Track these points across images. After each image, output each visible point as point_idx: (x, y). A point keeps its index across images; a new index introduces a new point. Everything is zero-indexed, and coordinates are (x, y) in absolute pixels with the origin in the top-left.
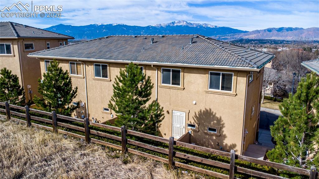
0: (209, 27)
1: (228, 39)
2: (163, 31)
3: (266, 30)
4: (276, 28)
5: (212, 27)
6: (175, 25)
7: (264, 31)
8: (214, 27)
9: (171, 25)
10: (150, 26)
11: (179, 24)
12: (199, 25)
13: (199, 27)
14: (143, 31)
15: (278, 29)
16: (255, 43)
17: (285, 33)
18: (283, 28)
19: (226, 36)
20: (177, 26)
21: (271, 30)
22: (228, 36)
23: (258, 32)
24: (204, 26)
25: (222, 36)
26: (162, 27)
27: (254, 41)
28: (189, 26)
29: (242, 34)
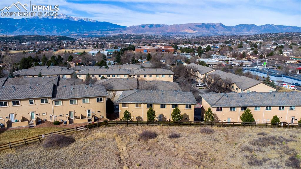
0: (91, 22)
1: (109, 33)
2: (42, 24)
3: (141, 26)
4: (148, 24)
5: (93, 22)
6: (55, 18)
7: (139, 27)
8: (95, 22)
9: (51, 18)
10: (25, 19)
11: (58, 18)
12: (81, 19)
13: (80, 21)
14: (18, 24)
15: (149, 25)
16: (133, 38)
17: (155, 29)
18: (153, 24)
19: (108, 30)
20: (57, 19)
21: (144, 26)
22: (109, 30)
23: (134, 27)
24: (85, 20)
25: (104, 31)
26: (39, 20)
27: (132, 36)
28: (70, 20)
29: (121, 29)
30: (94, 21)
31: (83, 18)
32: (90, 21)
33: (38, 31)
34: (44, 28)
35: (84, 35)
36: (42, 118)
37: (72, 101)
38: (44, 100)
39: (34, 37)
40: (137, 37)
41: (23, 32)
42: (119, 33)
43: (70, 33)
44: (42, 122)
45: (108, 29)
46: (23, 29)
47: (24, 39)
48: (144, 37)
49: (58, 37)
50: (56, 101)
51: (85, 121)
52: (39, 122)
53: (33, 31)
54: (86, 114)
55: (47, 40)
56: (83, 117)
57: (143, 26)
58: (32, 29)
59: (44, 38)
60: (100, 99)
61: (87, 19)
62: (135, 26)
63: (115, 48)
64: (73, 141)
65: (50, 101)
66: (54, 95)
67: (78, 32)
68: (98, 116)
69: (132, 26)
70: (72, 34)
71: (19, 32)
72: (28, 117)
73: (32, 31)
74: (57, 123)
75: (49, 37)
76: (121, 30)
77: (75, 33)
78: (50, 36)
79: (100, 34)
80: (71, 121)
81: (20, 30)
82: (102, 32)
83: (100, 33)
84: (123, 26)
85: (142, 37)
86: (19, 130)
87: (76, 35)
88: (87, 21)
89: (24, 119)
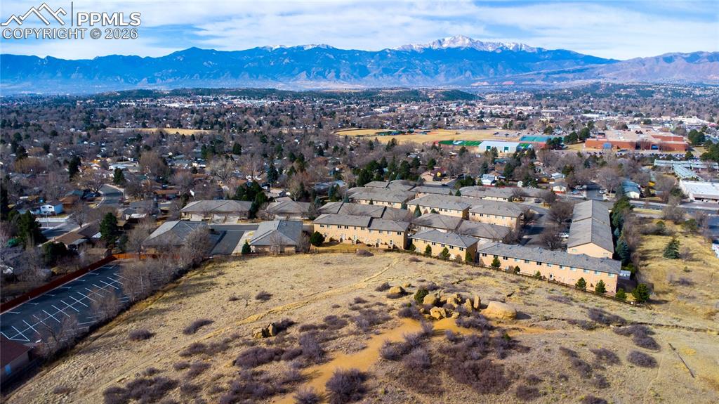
0: (524, 51)
2: (417, 61)
3: (661, 59)
4: (685, 53)
5: (531, 52)
6: (445, 46)
7: (655, 61)
8: (536, 50)
9: (436, 47)
10: (387, 50)
11: (453, 46)
12: (501, 46)
13: (499, 51)
14: (372, 61)
15: (689, 56)
17: (704, 66)
18: (702, 53)
19: (564, 72)
20: (449, 49)
21: (671, 57)
22: (569, 72)
23: (641, 62)
24: (511, 49)
25: (554, 73)
26: (414, 53)
27: (625, 88)
28: (477, 48)
29: (602, 68)
30: (532, 49)
31: (509, 43)
32: (523, 48)
33: (408, 75)
34: (420, 70)
35: (504, 84)
36: (361, 240)
37: (380, 231)
38: (362, 228)
39: (398, 94)
40: (638, 91)
41: (380, 78)
42: (594, 78)
43: (473, 79)
44: (360, 242)
45: (566, 69)
46: (381, 72)
47: (380, 97)
48: (659, 91)
49: (444, 93)
50: (370, 230)
51: (387, 247)
52: (358, 242)
53: (400, 76)
54: (389, 243)
55: (421, 98)
56: (386, 244)
57: (669, 59)
58: (397, 71)
59: (415, 96)
60: (399, 233)
61: (517, 45)
62: (643, 57)
63: (545, 132)
64: (373, 255)
65: (366, 229)
66: (369, 226)
67: (491, 76)
68: (397, 245)
69: (634, 60)
70: (477, 81)
71: (373, 78)
72: (352, 238)
73: (397, 77)
74: (369, 245)
75: (427, 93)
76: (601, 70)
77: (483, 81)
78: (427, 91)
79: (542, 82)
80: (377, 245)
81: (375, 75)
82: (547, 77)
83: (543, 80)
84: (609, 58)
85: (653, 92)
86: (346, 245)
87: (485, 83)
88: (515, 51)
89: (350, 239)
